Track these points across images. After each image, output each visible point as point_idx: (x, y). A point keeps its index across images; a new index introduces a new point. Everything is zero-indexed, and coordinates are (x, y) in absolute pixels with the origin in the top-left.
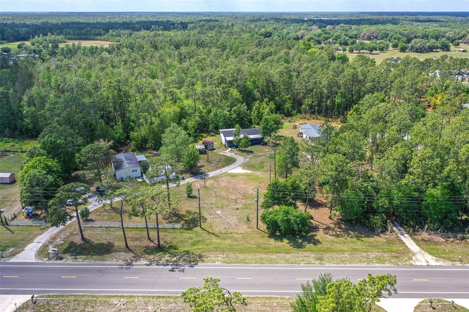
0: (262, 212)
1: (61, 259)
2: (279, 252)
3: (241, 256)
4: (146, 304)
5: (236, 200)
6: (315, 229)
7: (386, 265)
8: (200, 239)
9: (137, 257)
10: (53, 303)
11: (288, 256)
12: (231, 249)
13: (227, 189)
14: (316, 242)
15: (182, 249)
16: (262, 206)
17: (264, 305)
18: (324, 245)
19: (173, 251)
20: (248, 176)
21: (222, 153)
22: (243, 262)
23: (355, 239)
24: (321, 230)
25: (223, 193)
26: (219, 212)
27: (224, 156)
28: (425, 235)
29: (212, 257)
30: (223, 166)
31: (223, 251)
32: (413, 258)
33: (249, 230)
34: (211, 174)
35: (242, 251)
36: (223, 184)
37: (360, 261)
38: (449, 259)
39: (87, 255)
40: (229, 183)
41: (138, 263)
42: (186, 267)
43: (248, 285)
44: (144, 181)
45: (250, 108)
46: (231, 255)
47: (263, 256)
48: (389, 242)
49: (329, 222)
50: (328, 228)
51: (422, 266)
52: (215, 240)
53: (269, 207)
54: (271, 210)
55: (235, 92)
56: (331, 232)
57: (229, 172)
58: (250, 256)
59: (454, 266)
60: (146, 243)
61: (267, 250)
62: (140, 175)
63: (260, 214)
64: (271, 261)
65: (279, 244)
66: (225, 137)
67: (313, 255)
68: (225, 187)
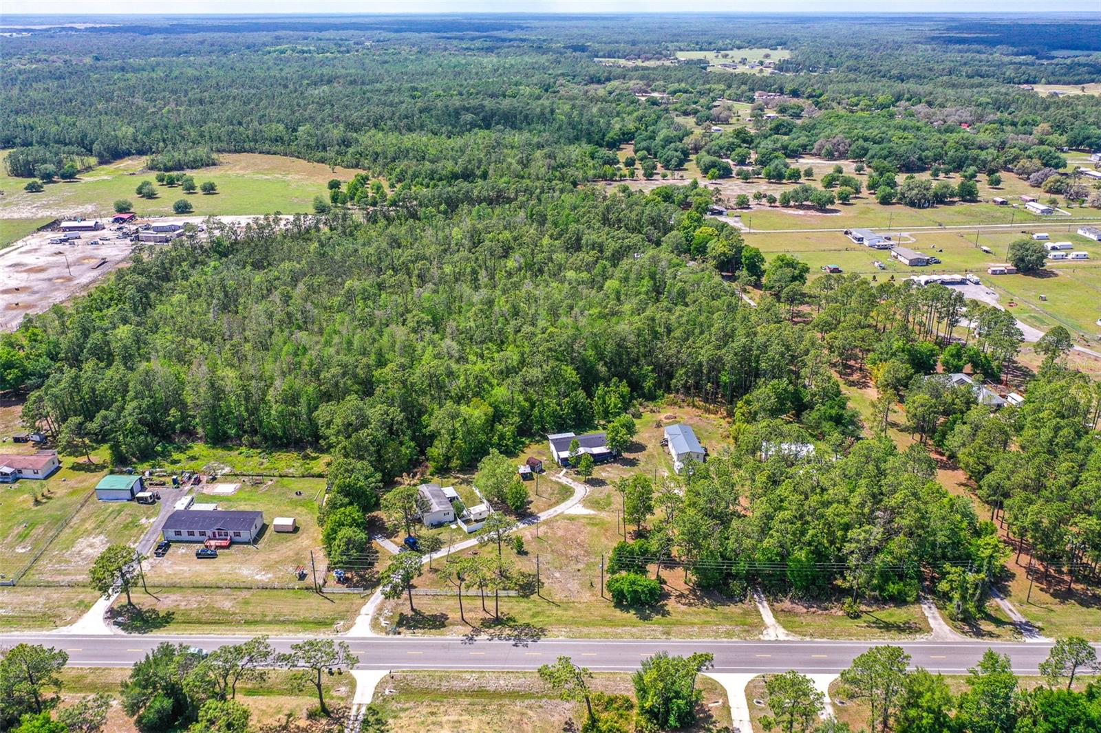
0: (608, 577)
1: (399, 633)
2: (625, 626)
3: (586, 630)
4: (497, 678)
5: (576, 558)
6: (666, 596)
7: (734, 640)
8: (539, 609)
9: (477, 631)
10: (409, 678)
11: (634, 630)
12: (574, 622)
13: (564, 540)
14: (665, 613)
15: (521, 622)
16: (607, 571)
17: (608, 679)
18: (674, 617)
19: (512, 624)
20: (591, 519)
21: (554, 479)
22: (588, 636)
23: (709, 609)
24: (673, 598)
25: (560, 547)
26: (557, 575)
27: (558, 483)
28: (787, 604)
29: (555, 631)
30: (557, 503)
31: (566, 624)
32: (765, 632)
33: (593, 598)
34: (543, 516)
35: (586, 624)
36: (560, 533)
37: (708, 636)
38: (801, 634)
39: (424, 628)
40: (567, 530)
41: (479, 638)
42: (530, 643)
43: (593, 661)
44: (459, 528)
45: (590, 395)
46: (575, 629)
47: (608, 630)
48: (746, 614)
49: (684, 588)
50: (682, 595)
51: (770, 641)
52: (556, 611)
53: (614, 572)
54: (617, 576)
55: (570, 372)
56: (683, 601)
57: (566, 512)
58: (594, 630)
59: (802, 641)
60: (482, 615)
61: (611, 623)
62: (452, 519)
63: (605, 582)
64: (616, 636)
65: (625, 615)
66: (558, 451)
67: (661, 629)
68: (562, 537)
